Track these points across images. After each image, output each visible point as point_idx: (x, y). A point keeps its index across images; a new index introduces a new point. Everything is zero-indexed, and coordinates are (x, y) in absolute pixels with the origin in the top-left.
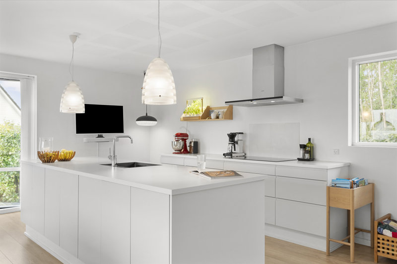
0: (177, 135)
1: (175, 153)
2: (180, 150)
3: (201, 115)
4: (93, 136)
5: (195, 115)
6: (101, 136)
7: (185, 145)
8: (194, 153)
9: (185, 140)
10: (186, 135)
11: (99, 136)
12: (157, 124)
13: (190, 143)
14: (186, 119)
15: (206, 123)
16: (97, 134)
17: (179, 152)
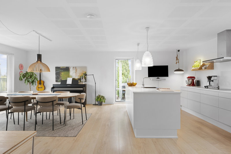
0: (188, 78)
1: (187, 86)
2: (190, 84)
3: (199, 68)
4: (155, 78)
5: (197, 68)
6: (159, 78)
7: (193, 82)
8: (197, 86)
9: (193, 80)
10: (194, 77)
11: (158, 78)
12: (184, 73)
13: (195, 81)
14: (193, 70)
15: (201, 71)
16: (157, 77)
17: (190, 85)
